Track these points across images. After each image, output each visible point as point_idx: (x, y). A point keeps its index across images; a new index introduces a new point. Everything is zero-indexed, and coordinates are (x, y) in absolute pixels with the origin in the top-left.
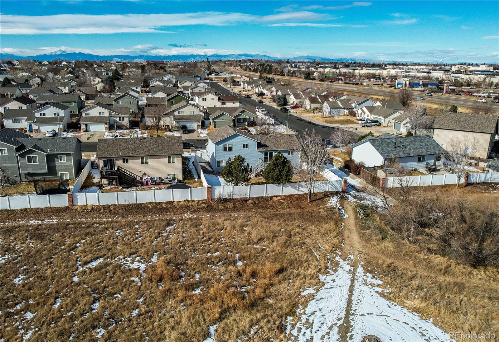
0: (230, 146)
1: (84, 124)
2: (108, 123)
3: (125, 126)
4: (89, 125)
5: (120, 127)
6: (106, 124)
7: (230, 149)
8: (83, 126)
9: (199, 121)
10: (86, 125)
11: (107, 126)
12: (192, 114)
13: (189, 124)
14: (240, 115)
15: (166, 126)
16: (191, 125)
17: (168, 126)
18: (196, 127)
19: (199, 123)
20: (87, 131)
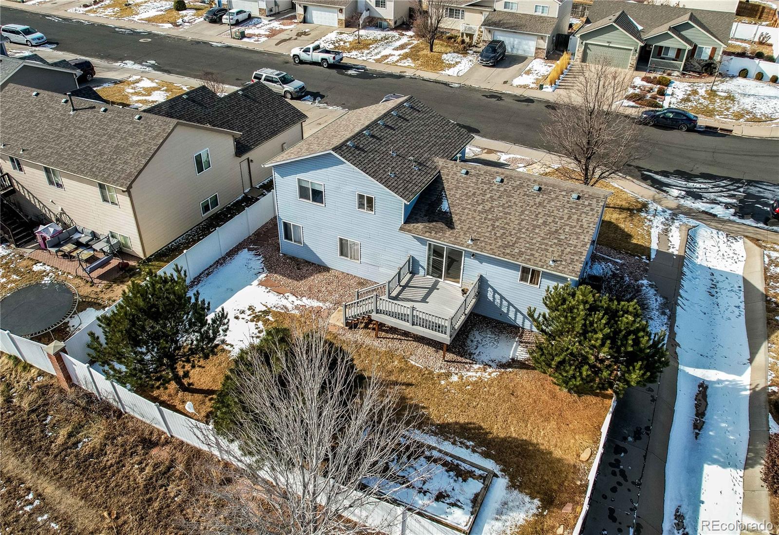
0: (317, 188)
1: (302, 5)
2: (344, 11)
3: (385, 20)
4: (310, 8)
5: (375, 23)
6: (341, 10)
7: (317, 196)
8: (300, 10)
9: (542, 38)
10: (305, 8)
11: (343, 17)
12: (539, 13)
13: (516, 41)
14: (665, 36)
15: (467, 35)
16: (520, 43)
17: (471, 36)
18: (533, 50)
19: (541, 41)
20: (305, 21)
